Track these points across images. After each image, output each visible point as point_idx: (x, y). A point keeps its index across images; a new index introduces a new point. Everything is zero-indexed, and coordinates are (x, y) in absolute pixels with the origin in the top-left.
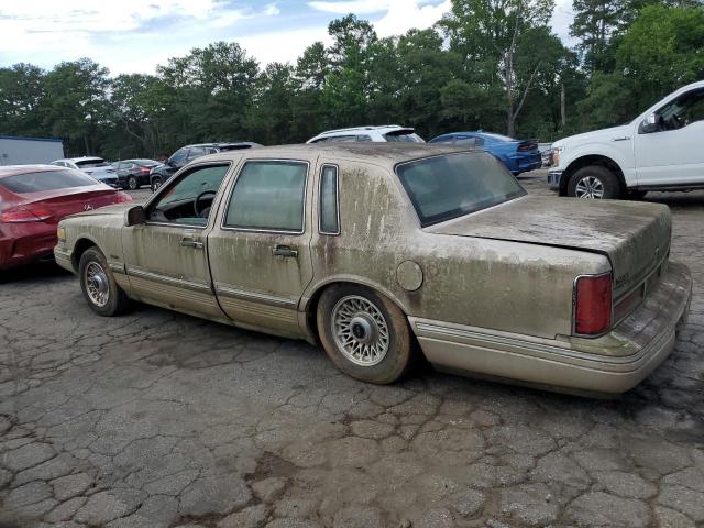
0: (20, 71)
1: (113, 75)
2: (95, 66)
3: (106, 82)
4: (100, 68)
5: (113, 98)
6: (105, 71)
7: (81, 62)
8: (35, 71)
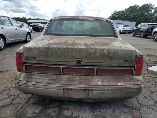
0: (135, 6)
1: (155, 7)
2: (152, 4)
3: (153, 8)
4: (153, 5)
5: (153, 12)
6: (154, 6)
7: (148, 3)
8: (138, 6)
